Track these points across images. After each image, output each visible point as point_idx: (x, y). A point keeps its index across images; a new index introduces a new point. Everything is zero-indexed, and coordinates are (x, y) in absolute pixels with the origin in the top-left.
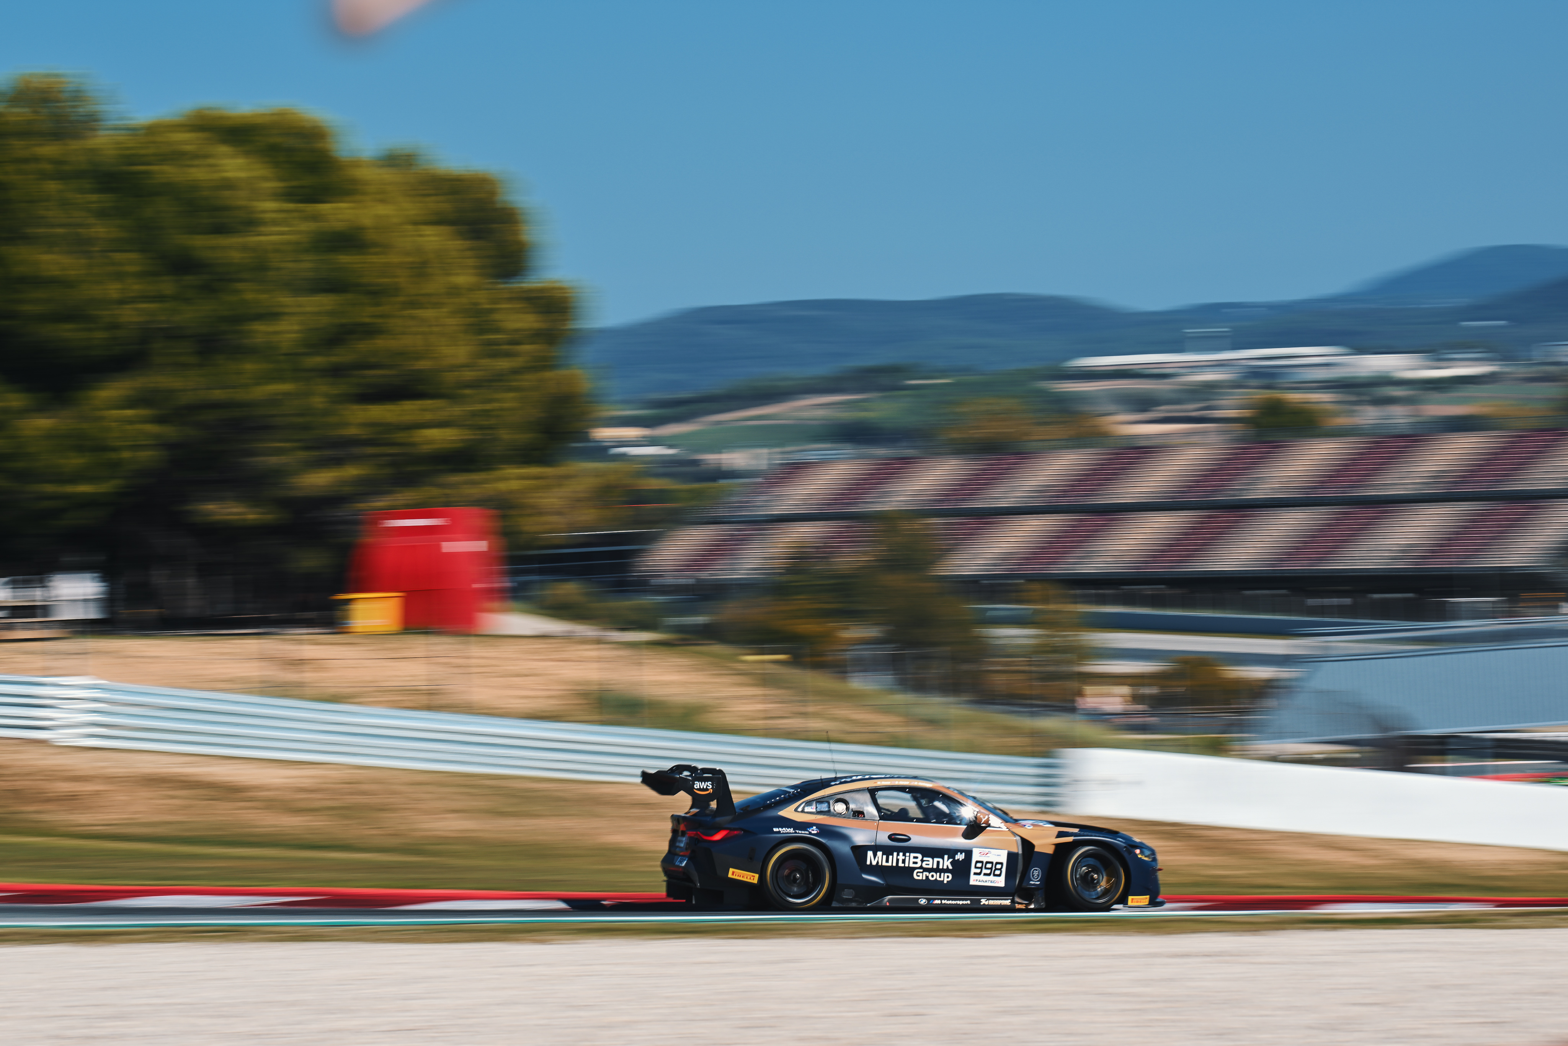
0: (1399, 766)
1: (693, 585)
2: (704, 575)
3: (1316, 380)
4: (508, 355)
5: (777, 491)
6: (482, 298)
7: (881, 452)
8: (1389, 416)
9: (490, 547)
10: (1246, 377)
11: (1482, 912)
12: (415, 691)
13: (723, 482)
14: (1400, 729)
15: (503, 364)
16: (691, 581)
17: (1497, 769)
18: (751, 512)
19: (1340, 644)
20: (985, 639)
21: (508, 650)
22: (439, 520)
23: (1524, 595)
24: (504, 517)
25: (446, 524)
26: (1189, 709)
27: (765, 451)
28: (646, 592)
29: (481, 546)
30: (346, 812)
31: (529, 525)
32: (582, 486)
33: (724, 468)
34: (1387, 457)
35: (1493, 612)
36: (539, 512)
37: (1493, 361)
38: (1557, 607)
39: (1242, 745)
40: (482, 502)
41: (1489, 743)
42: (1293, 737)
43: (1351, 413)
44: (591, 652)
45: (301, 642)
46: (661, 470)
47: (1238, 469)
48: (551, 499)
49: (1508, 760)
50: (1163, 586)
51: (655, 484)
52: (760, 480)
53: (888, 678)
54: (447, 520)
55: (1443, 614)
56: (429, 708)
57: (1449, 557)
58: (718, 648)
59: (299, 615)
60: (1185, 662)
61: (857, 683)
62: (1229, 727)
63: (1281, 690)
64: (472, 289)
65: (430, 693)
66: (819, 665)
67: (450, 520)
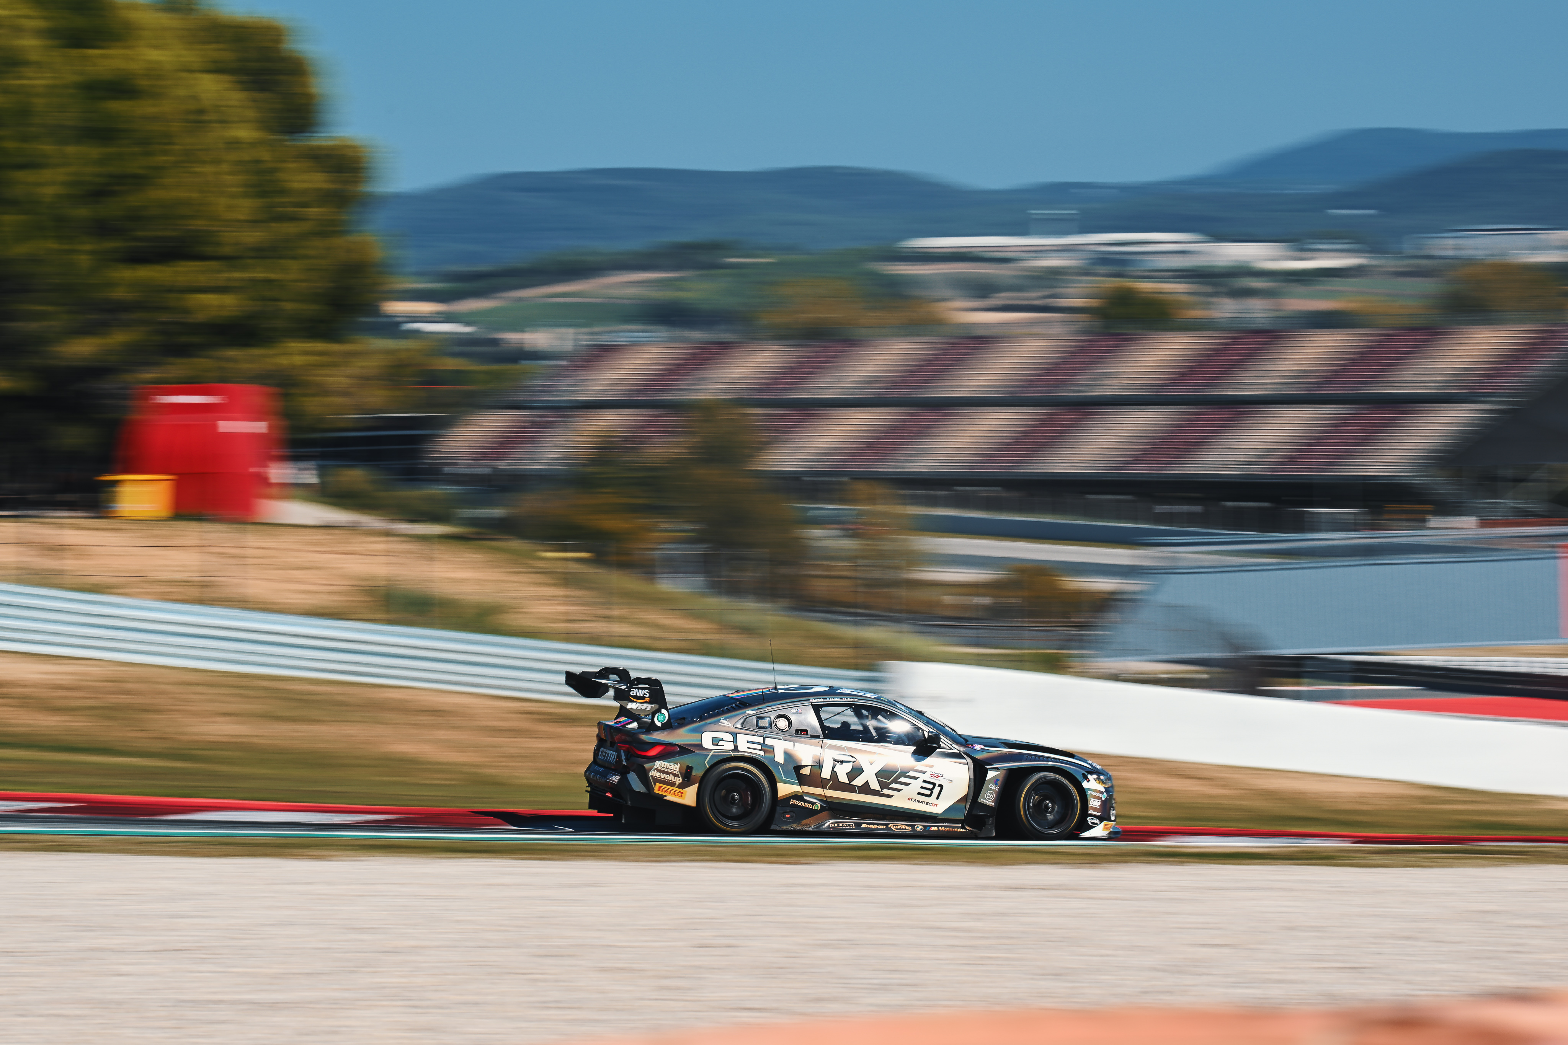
0: (1251, 689)
1: (489, 475)
2: (502, 465)
3: (1170, 268)
4: (292, 218)
5: (583, 375)
6: (265, 155)
7: (698, 335)
8: (1247, 309)
9: (270, 427)
10: (1093, 264)
11: (1338, 849)
12: (186, 583)
13: (526, 364)
14: (1252, 649)
15: (290, 228)
16: (487, 471)
17: (1355, 694)
18: (555, 397)
19: (1188, 555)
20: (806, 541)
21: (287, 540)
22: (215, 398)
23: (1389, 507)
24: (286, 395)
25: (223, 402)
26: (1026, 622)
27: (571, 330)
28: (437, 481)
29: (260, 427)
30: (109, 712)
31: (313, 405)
32: (371, 365)
33: (527, 347)
34: (1245, 354)
35: (1355, 524)
36: (324, 391)
37: (1362, 253)
38: (1424, 521)
39: (1083, 662)
40: (262, 378)
41: (1348, 666)
42: (1137, 655)
43: (1207, 306)
44: (379, 545)
45: (61, 526)
46: (457, 349)
47: (1083, 363)
48: (337, 378)
49: (1369, 684)
50: (999, 489)
51: (451, 364)
52: (564, 363)
53: (699, 581)
54: (224, 398)
55: (1301, 525)
56: (201, 601)
57: (1311, 463)
58: (516, 544)
59: (60, 497)
60: (1022, 571)
61: (667, 585)
62: (1068, 642)
63: (1126, 603)
64: (254, 144)
65: (203, 585)
66: (625, 564)
67: (227, 398)
